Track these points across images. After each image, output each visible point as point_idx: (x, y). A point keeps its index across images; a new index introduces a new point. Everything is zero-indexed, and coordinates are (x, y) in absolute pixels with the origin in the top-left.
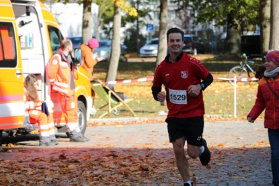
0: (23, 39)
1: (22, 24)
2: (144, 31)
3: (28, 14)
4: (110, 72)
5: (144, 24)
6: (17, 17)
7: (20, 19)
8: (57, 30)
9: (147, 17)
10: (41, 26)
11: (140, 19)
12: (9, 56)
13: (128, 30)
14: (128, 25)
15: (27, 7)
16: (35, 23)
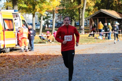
0: (15, 23)
1: (15, 19)
2: (49, 22)
3: (17, 17)
4: (40, 32)
5: (50, 20)
6: (14, 18)
7: (15, 18)
8: (24, 21)
9: (50, 18)
10: (20, 20)
11: (49, 18)
12: (12, 28)
13: (46, 21)
14: (46, 20)
15: (17, 15)
16: (19, 19)
